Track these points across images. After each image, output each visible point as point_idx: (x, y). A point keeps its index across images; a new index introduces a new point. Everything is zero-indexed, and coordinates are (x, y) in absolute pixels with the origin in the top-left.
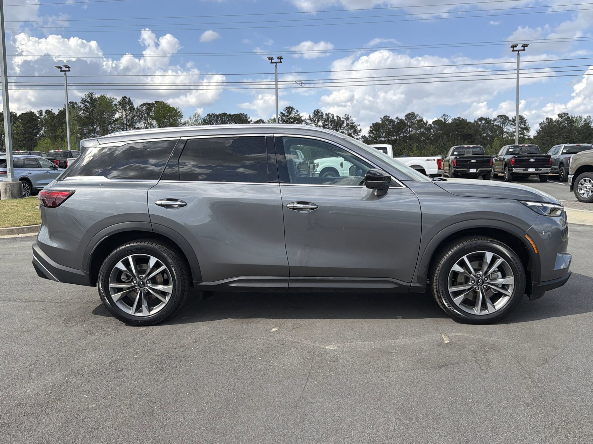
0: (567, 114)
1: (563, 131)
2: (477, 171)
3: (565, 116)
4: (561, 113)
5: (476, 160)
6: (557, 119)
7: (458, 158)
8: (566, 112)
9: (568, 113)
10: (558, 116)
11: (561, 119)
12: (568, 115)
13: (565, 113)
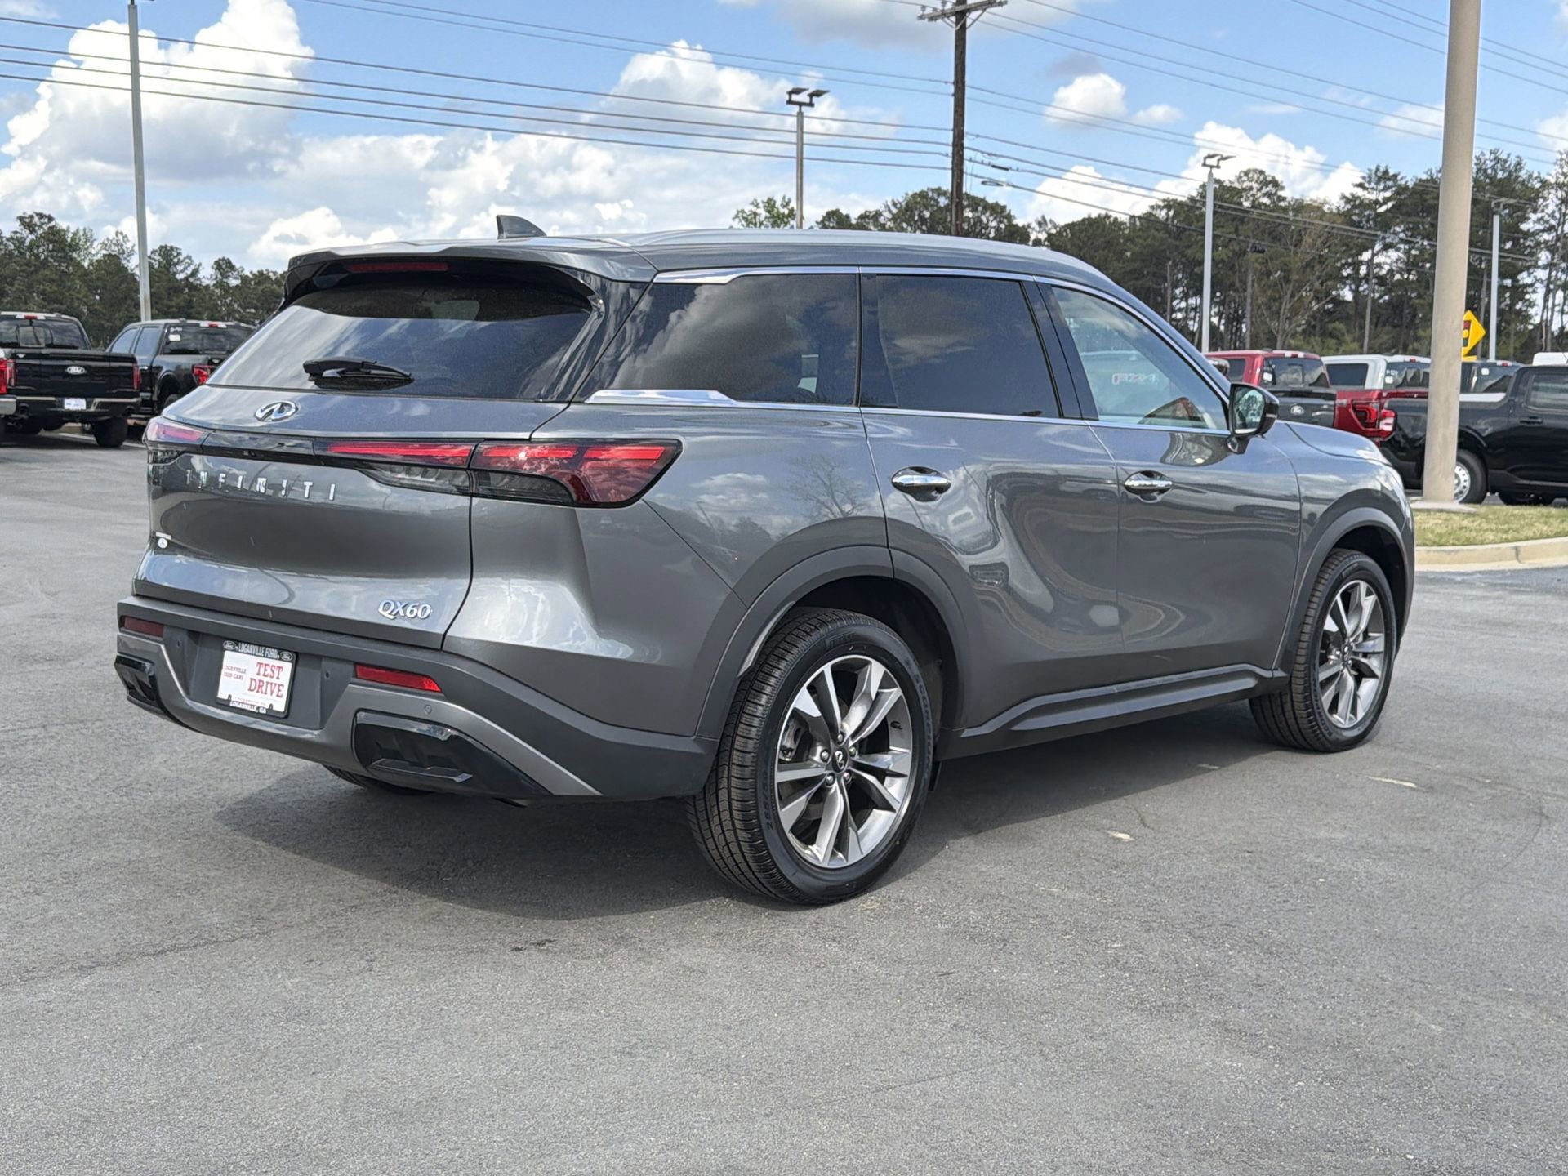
0: (51, 219)
1: (39, 276)
2: (88, 405)
3: (40, 227)
4: (30, 213)
5: (85, 367)
6: (16, 232)
7: (21, 356)
8: (46, 213)
9: (53, 215)
10: (19, 223)
11: (31, 233)
12: (53, 223)
13: (41, 216)
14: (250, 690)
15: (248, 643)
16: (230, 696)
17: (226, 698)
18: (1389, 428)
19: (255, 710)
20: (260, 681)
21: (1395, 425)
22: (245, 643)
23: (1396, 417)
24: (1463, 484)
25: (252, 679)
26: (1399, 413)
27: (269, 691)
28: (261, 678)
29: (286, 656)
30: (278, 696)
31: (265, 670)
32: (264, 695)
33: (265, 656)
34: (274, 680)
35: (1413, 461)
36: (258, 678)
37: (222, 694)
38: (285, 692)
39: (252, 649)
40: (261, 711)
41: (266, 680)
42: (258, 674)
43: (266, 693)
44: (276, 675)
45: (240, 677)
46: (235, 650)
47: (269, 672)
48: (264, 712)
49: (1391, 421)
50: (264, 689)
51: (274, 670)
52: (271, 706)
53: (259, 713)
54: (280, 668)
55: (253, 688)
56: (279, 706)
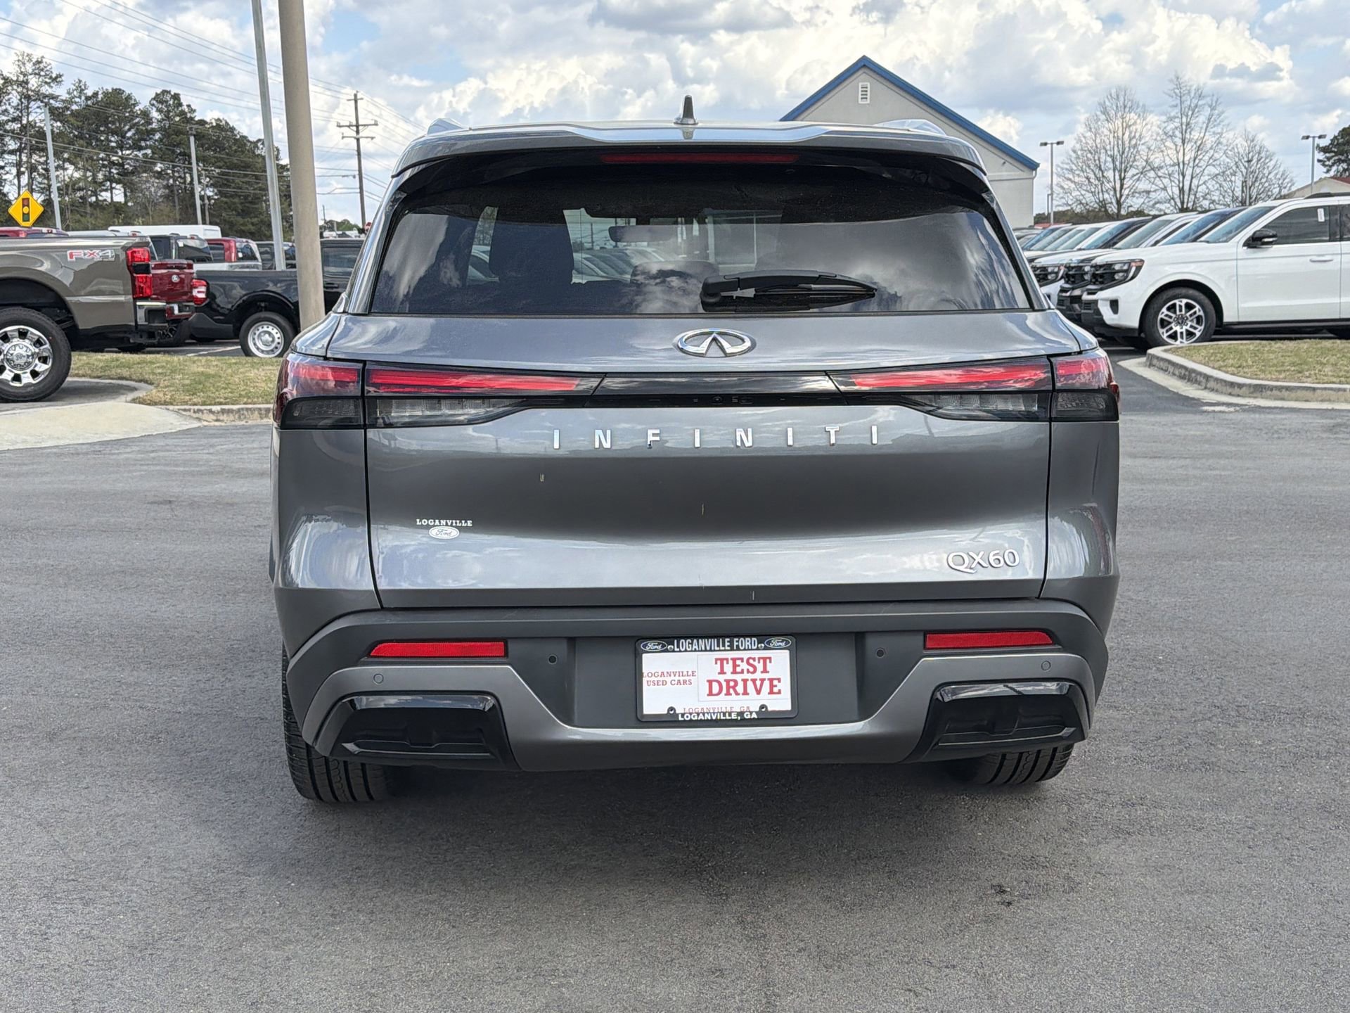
14: (710, 694)
15: (692, 637)
16: (672, 709)
17: (663, 712)
18: (202, 296)
19: (734, 717)
20: (728, 681)
21: (208, 293)
22: (686, 638)
23: (208, 286)
24: (277, 340)
25: (710, 682)
26: (210, 283)
27: (752, 690)
28: (729, 676)
29: (775, 642)
30: (771, 692)
31: (736, 666)
32: (741, 697)
33: (732, 649)
34: (758, 676)
35: (230, 323)
36: (722, 678)
37: (653, 709)
38: (785, 685)
39: (704, 643)
40: (748, 717)
41: (738, 677)
42: (723, 673)
43: (745, 693)
44: (760, 669)
45: (687, 683)
46: (666, 651)
47: (743, 666)
48: (754, 716)
49: (203, 289)
50: (740, 688)
51: (755, 662)
52: (763, 707)
53: (744, 720)
54: (765, 659)
55: (715, 691)
56: (782, 702)
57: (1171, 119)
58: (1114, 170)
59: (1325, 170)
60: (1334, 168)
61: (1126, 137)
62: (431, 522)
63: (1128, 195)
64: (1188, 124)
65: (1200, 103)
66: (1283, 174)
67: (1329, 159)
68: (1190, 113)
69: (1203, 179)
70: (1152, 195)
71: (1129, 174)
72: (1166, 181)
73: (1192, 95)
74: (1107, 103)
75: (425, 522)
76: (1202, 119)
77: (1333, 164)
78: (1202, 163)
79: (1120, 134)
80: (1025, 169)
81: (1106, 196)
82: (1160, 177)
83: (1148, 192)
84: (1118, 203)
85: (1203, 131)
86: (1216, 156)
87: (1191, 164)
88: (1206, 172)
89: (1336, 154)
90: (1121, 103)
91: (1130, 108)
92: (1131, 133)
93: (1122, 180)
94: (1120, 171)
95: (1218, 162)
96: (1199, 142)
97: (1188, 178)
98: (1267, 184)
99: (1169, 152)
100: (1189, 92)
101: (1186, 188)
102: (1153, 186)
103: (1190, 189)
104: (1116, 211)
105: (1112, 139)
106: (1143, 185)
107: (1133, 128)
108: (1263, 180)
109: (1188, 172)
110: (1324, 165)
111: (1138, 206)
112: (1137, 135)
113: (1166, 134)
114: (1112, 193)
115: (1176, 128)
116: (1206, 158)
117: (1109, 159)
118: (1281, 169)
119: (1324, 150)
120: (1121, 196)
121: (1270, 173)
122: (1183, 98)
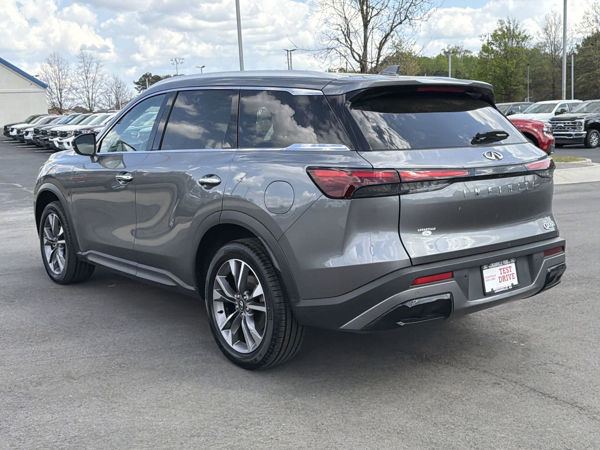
14: (500, 282)
15: (494, 263)
16: (492, 289)
17: (491, 291)
19: (507, 289)
22: (492, 263)
25: (499, 277)
27: (509, 279)
28: (503, 275)
29: (512, 261)
30: (513, 279)
31: (504, 271)
32: (507, 281)
33: (503, 264)
34: (509, 273)
36: (501, 276)
37: (488, 290)
38: (515, 276)
39: (497, 264)
40: (510, 288)
41: (505, 275)
42: (501, 274)
44: (509, 271)
45: (494, 279)
46: (488, 268)
47: (506, 271)
48: (511, 287)
50: (506, 279)
51: (508, 269)
52: (512, 284)
53: (509, 289)
54: (510, 267)
55: (501, 281)
56: (516, 282)
57: (80, 68)
58: (57, 89)
59: (138, 92)
60: (142, 91)
61: (60, 74)
62: (423, 230)
63: (64, 100)
64: (88, 70)
65: (92, 61)
66: (131, 93)
67: (139, 87)
68: (88, 65)
69: (98, 94)
70: (76, 100)
71: (63, 91)
72: (81, 95)
73: (88, 57)
74: (50, 59)
75: (420, 230)
76: (94, 68)
77: (141, 89)
78: (96, 88)
79: (58, 73)
80: (43, 88)
81: (54, 101)
82: (78, 93)
83: (73, 99)
84: (60, 103)
85: (95, 73)
86: (102, 84)
87: (91, 88)
88: (98, 91)
89: (142, 85)
90: (56, 59)
91: (61, 61)
92: (62, 73)
93: (61, 94)
94: (59, 90)
95: (103, 87)
96: (94, 78)
97: (90, 94)
98: (125, 98)
99: (81, 82)
100: (87, 56)
101: (90, 98)
102: (75, 97)
103: (92, 99)
104: (59, 107)
105: (54, 75)
106: (71, 96)
107: (63, 70)
108: (123, 96)
109: (91, 91)
110: (138, 90)
111: (69, 106)
112: (65, 74)
113: (78, 74)
114: (57, 99)
115: (83, 72)
116: (98, 85)
117: (54, 84)
118: (130, 91)
119: (137, 83)
120: (61, 101)
121: (125, 93)
122: (85, 59)
